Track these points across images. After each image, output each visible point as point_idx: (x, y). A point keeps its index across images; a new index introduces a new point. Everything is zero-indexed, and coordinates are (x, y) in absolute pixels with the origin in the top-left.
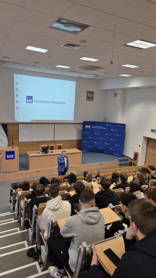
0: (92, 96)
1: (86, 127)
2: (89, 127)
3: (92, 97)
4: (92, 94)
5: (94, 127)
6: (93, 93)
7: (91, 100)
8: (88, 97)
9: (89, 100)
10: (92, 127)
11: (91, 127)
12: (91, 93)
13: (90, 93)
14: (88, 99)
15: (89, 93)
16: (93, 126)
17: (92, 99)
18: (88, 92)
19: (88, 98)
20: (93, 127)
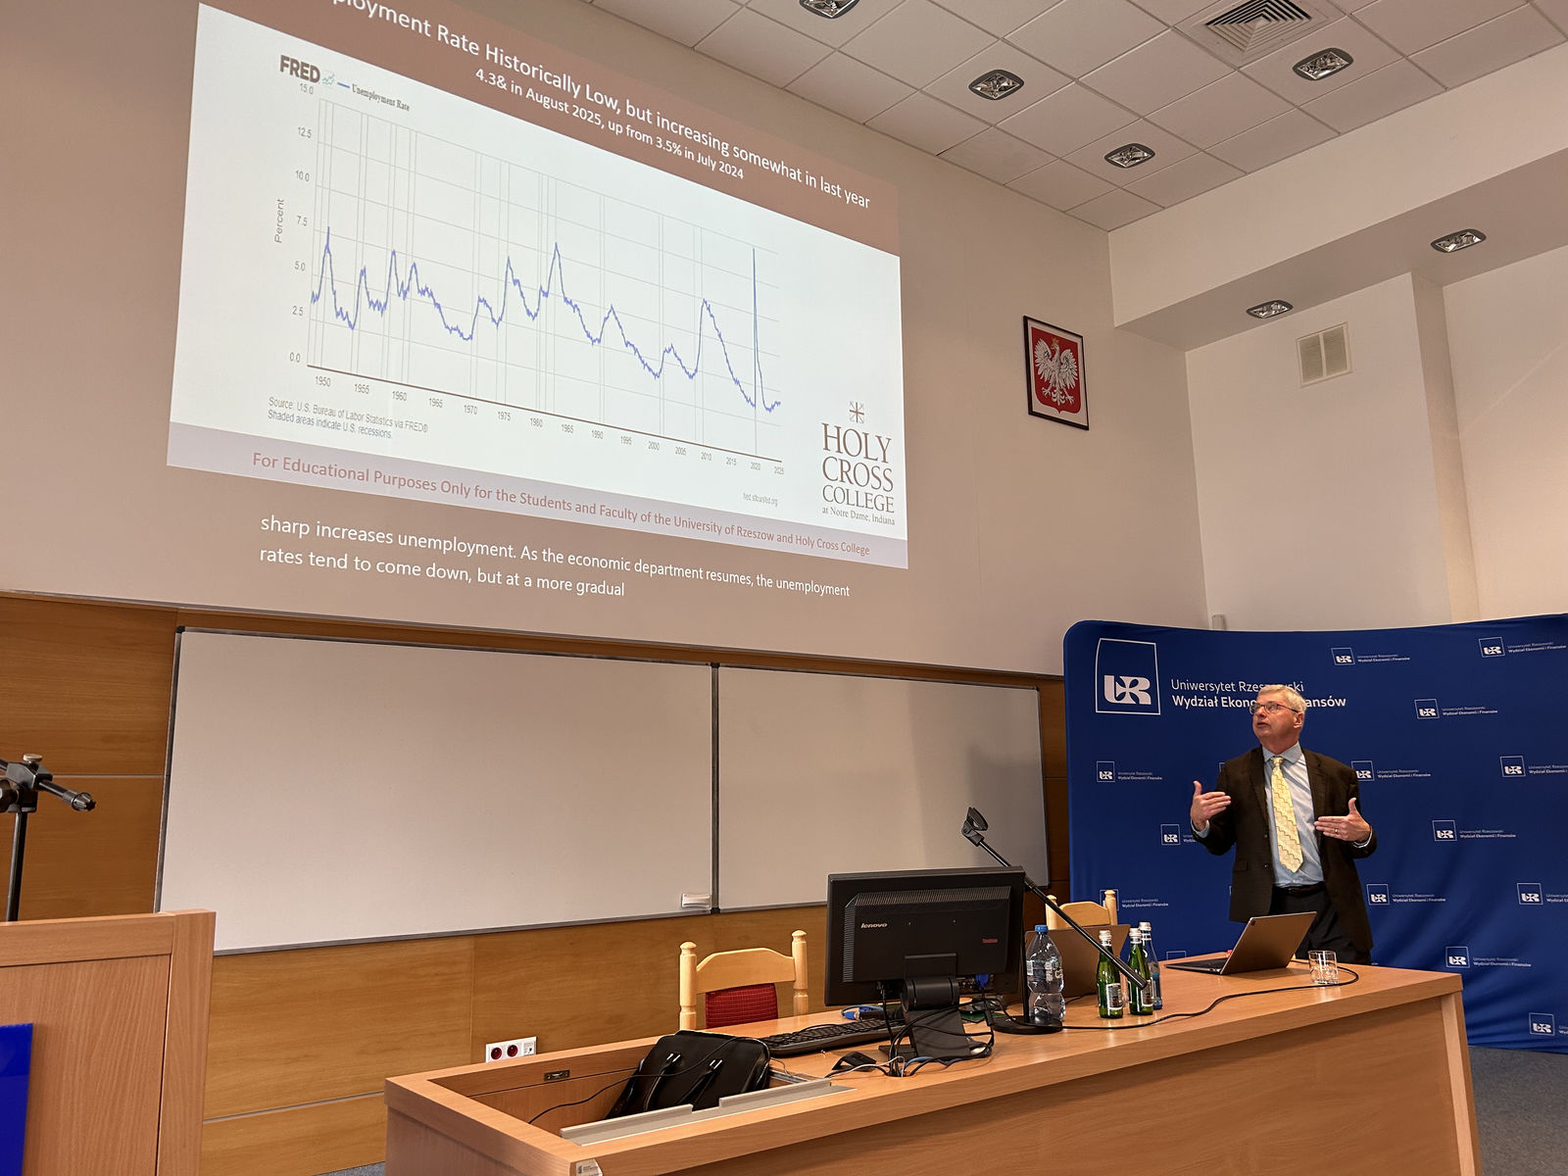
0: (1071, 383)
1: (1104, 704)
2: (1145, 699)
3: (1075, 391)
4: (1068, 352)
5: (1200, 694)
6: (1073, 347)
7: (1065, 415)
8: (1042, 383)
9: (1052, 412)
10: (1178, 701)
11: (1162, 691)
12: (1065, 345)
13: (1049, 339)
14: (1038, 406)
15: (1042, 345)
16: (1180, 685)
17: (1074, 408)
18: (1035, 334)
19: (1038, 387)
20: (1189, 694)
